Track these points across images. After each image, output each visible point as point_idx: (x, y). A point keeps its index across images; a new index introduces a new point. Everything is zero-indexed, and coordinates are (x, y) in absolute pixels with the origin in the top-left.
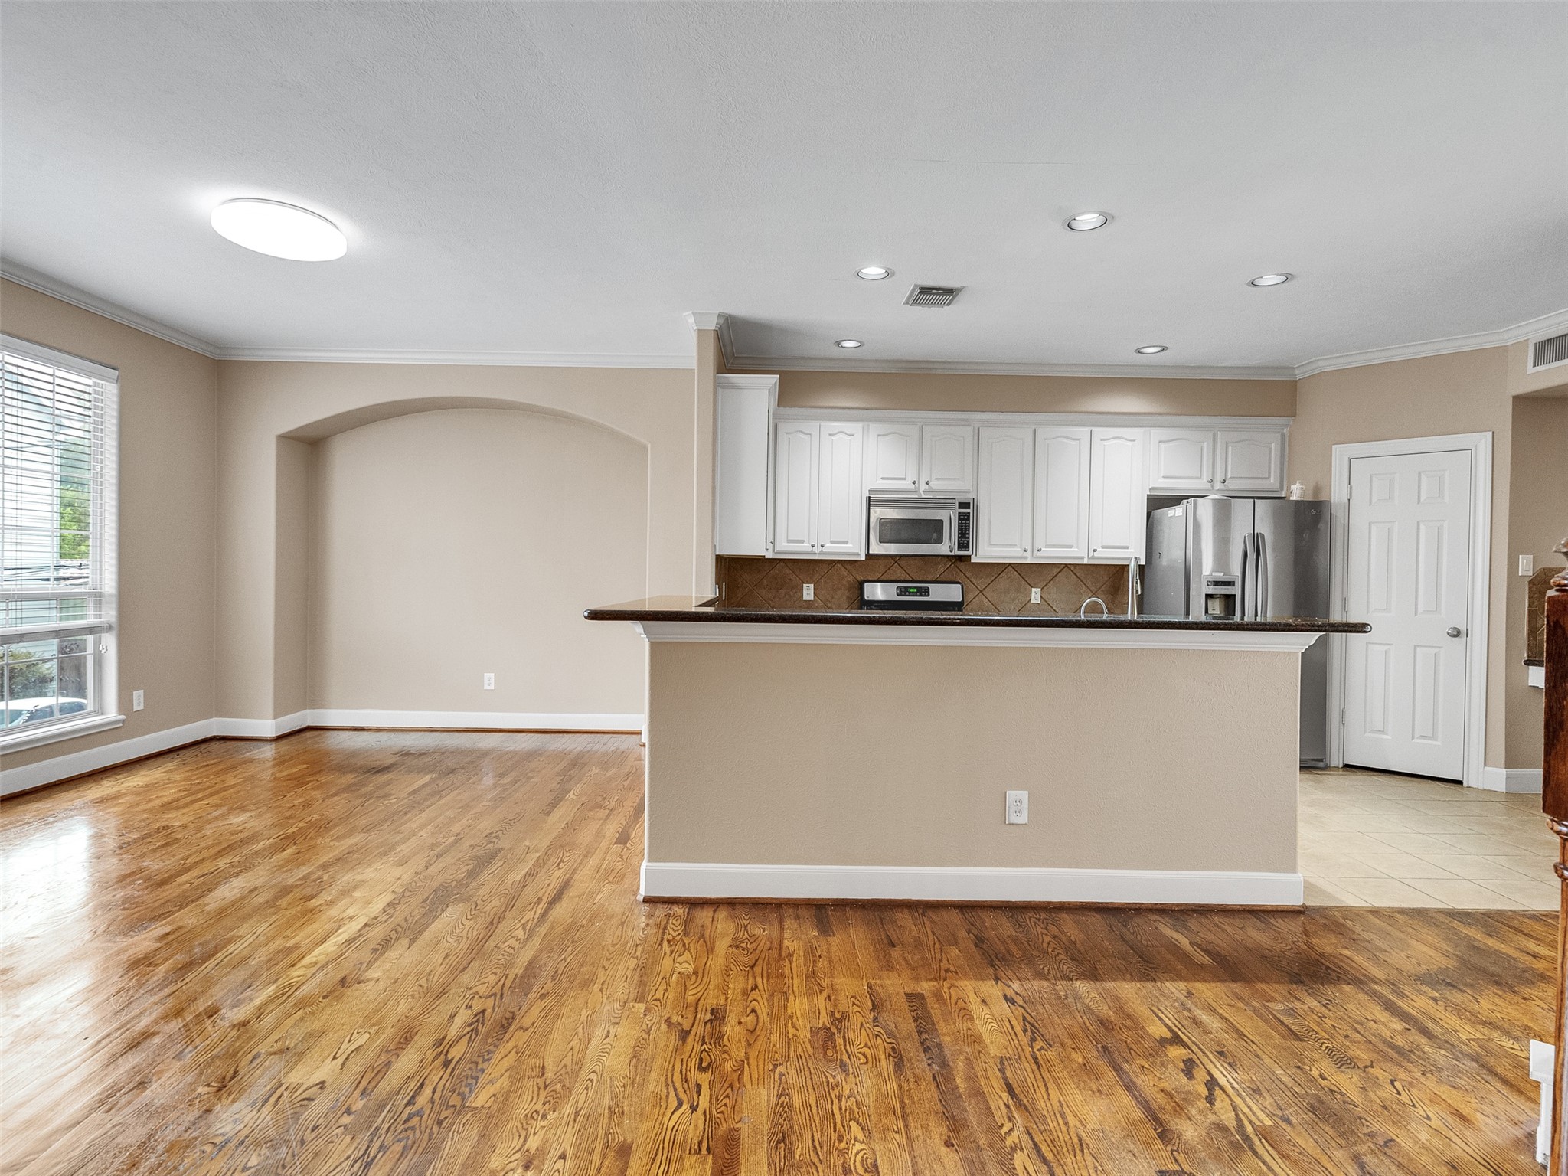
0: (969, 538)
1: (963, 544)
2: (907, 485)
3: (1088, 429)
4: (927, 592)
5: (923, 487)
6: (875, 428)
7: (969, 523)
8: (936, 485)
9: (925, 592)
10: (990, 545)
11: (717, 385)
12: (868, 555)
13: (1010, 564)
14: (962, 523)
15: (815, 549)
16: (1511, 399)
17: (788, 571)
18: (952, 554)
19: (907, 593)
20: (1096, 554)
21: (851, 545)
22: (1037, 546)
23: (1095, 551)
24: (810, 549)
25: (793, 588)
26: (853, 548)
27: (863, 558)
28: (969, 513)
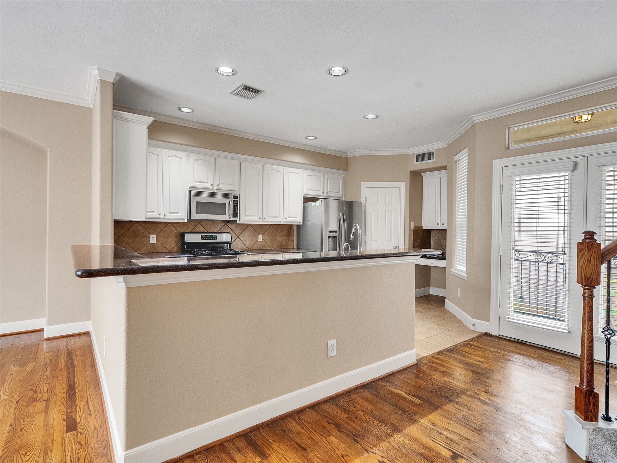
0: (237, 212)
1: (235, 216)
2: (208, 186)
3: (283, 168)
4: (215, 238)
5: (216, 187)
6: (193, 156)
7: (237, 206)
8: (222, 187)
9: (214, 237)
10: (246, 215)
11: (114, 117)
12: (190, 220)
13: (250, 224)
14: (234, 205)
15: (161, 216)
16: (409, 172)
17: (141, 228)
18: (230, 219)
19: (206, 238)
20: (286, 220)
21: (180, 215)
22: (264, 217)
23: (286, 219)
24: (158, 216)
25: (144, 237)
26: (182, 216)
27: (186, 221)
28: (237, 201)
